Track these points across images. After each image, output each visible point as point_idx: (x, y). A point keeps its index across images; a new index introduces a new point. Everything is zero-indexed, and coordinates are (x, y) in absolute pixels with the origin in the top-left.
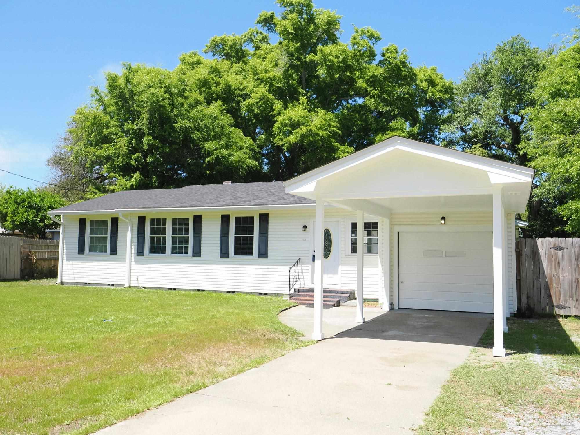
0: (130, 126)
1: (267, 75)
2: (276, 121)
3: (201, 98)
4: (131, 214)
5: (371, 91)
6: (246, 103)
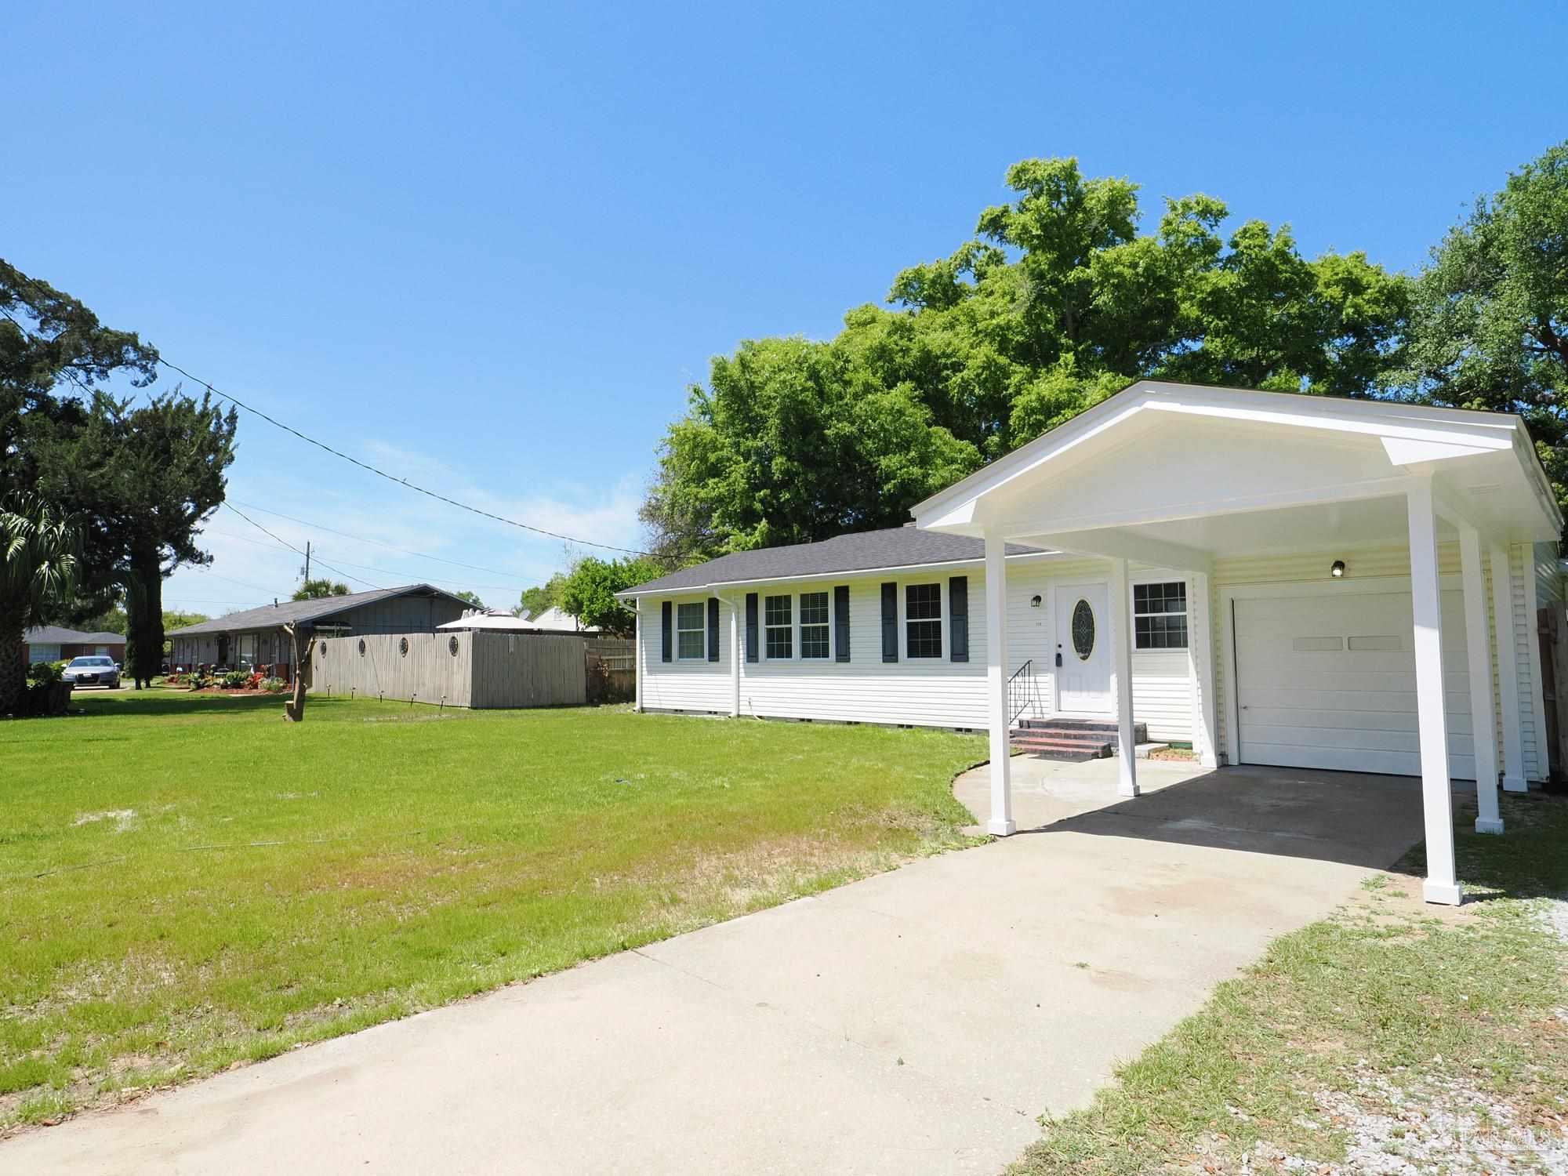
0: (750, 443)
1: (994, 322)
2: (1012, 408)
3: (876, 381)
4: (735, 590)
5: (1211, 322)
6: (957, 379)
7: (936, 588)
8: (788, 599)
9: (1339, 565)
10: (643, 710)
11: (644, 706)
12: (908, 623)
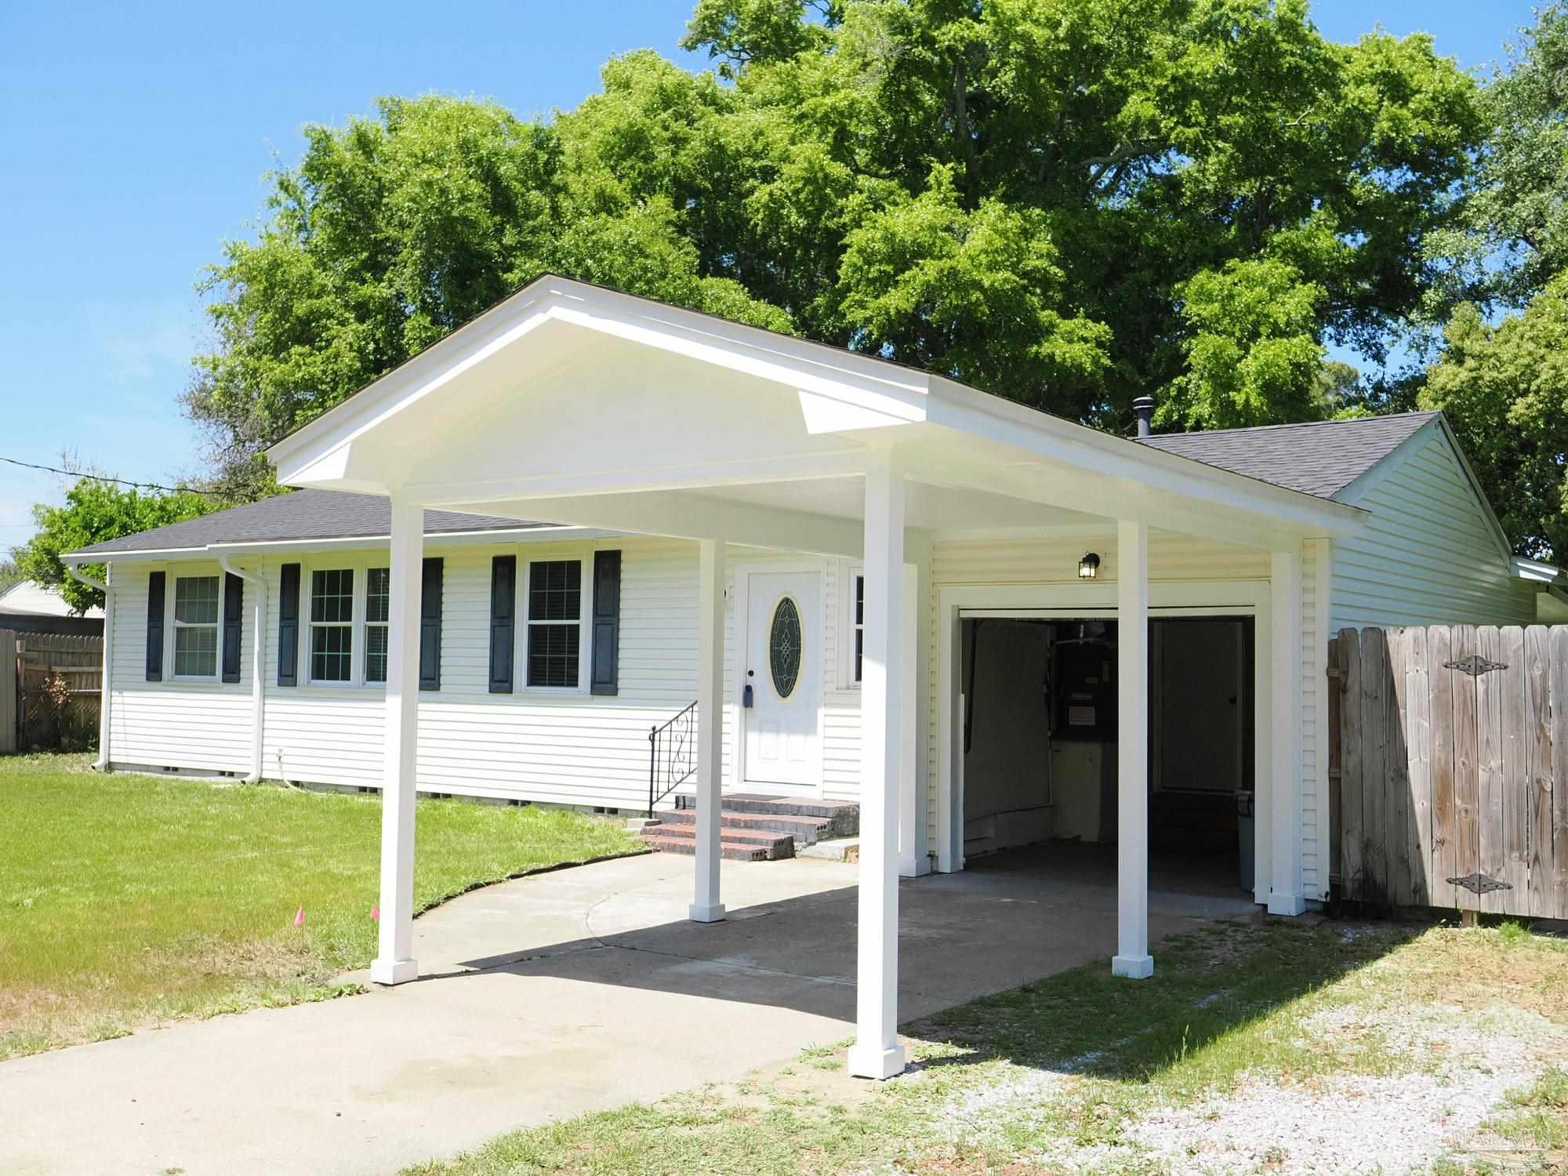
0: (367, 290)
1: (828, 100)
2: (844, 248)
3: (618, 189)
5: (1172, 129)
6: (762, 194)
7: (575, 566)
8: (348, 575)
9: (1092, 560)
10: (110, 767)
11: (113, 759)
12: (530, 626)
